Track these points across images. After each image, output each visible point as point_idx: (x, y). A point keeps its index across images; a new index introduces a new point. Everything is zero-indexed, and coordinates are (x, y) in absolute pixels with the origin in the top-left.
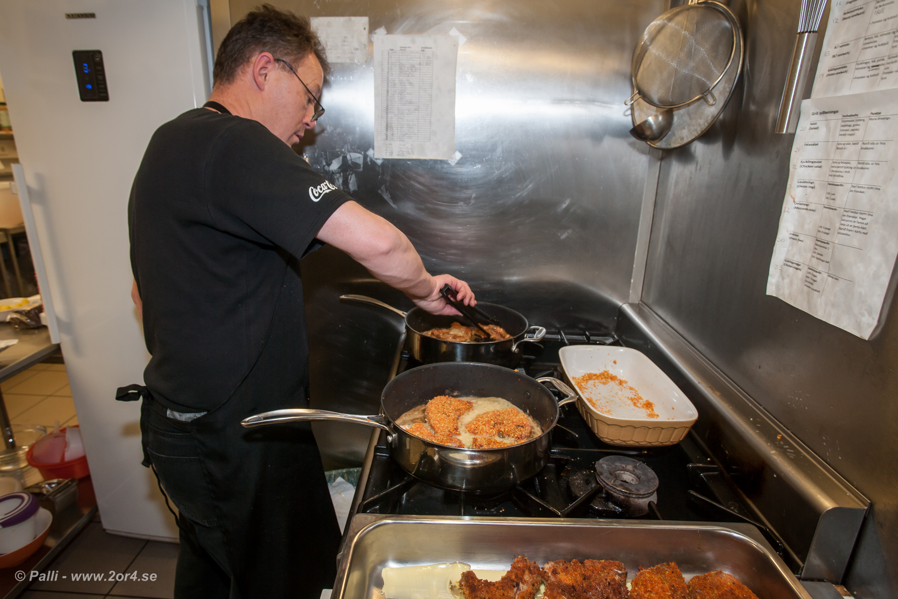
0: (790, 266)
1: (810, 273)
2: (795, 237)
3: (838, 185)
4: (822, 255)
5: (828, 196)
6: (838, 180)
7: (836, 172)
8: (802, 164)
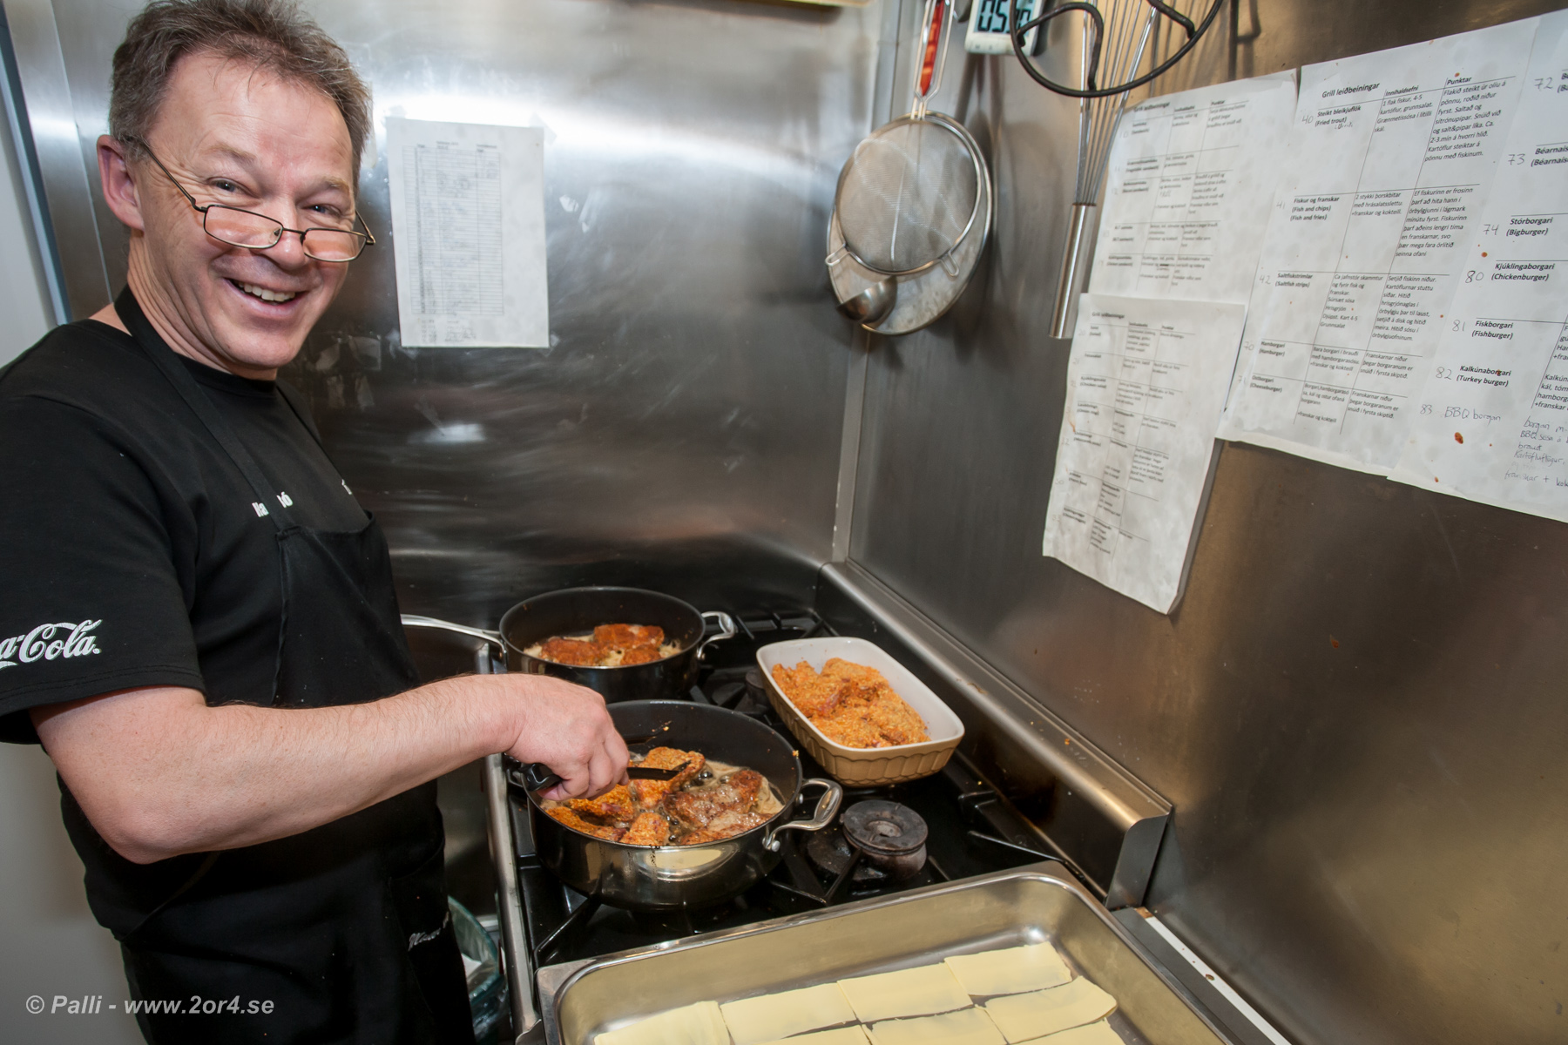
0: (1071, 517)
1: (1096, 527)
2: (1076, 478)
3: (1127, 415)
4: (1111, 505)
5: (1115, 427)
6: (1127, 409)
7: (1125, 397)
8: (1082, 381)
